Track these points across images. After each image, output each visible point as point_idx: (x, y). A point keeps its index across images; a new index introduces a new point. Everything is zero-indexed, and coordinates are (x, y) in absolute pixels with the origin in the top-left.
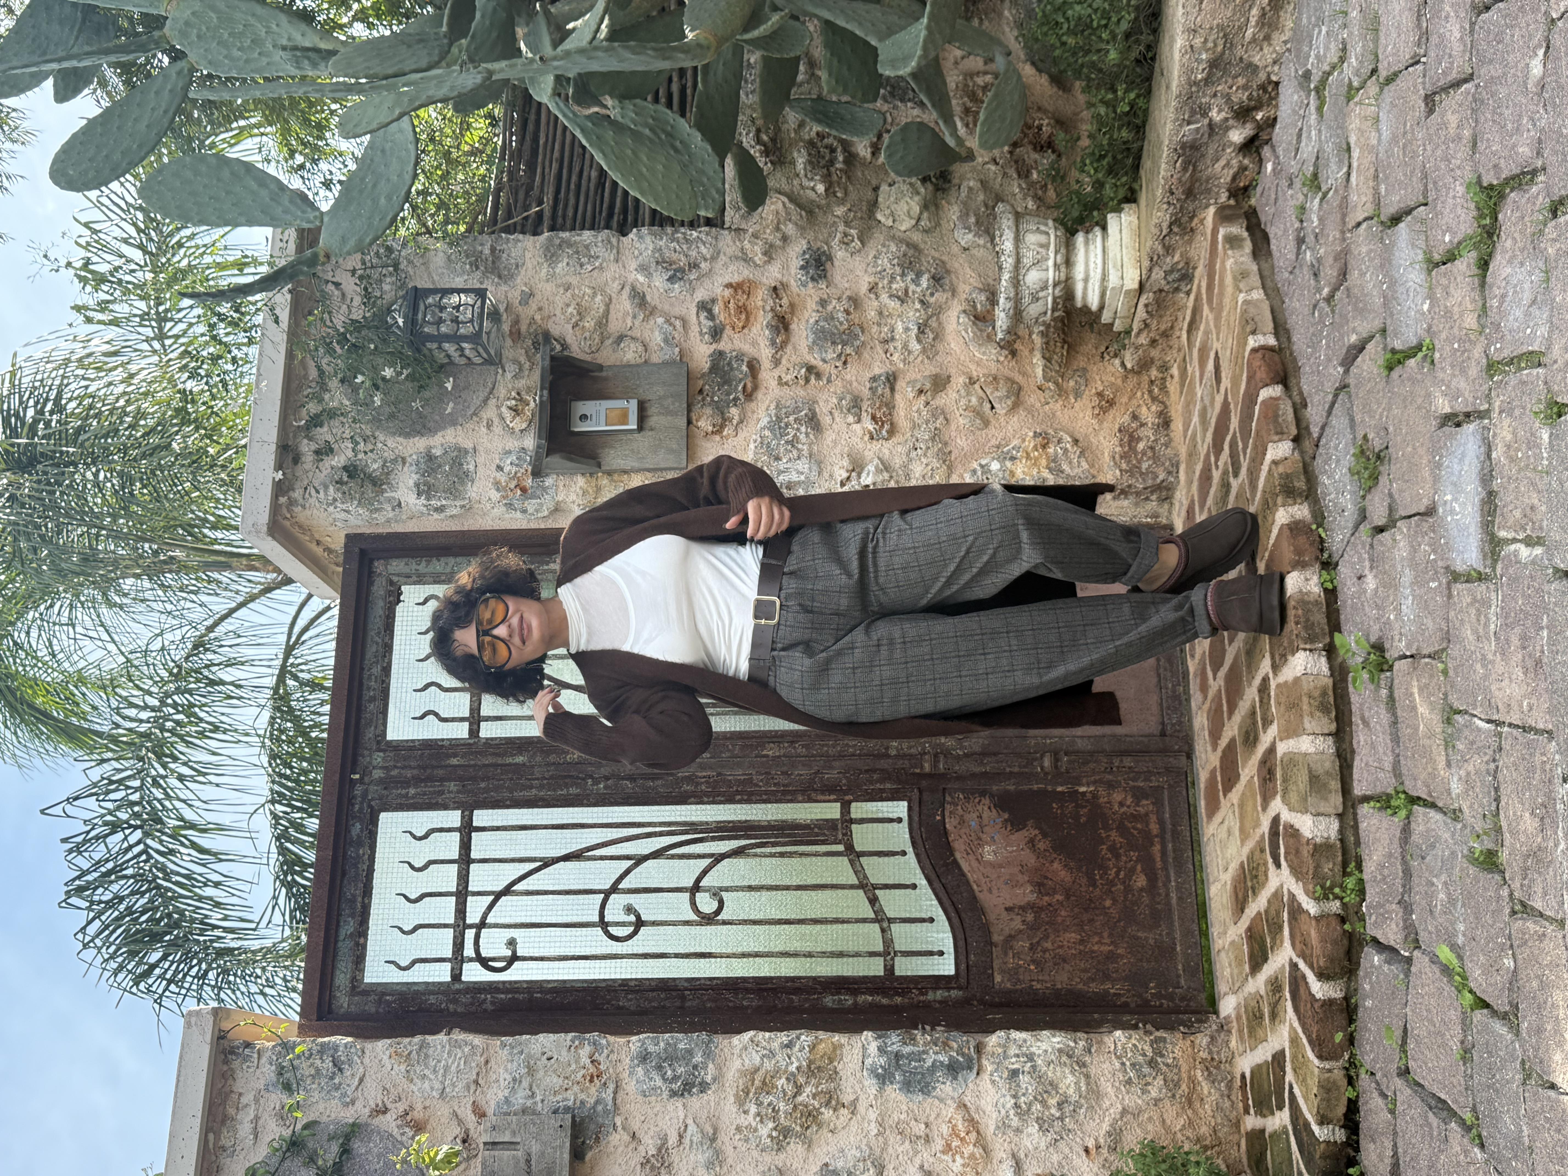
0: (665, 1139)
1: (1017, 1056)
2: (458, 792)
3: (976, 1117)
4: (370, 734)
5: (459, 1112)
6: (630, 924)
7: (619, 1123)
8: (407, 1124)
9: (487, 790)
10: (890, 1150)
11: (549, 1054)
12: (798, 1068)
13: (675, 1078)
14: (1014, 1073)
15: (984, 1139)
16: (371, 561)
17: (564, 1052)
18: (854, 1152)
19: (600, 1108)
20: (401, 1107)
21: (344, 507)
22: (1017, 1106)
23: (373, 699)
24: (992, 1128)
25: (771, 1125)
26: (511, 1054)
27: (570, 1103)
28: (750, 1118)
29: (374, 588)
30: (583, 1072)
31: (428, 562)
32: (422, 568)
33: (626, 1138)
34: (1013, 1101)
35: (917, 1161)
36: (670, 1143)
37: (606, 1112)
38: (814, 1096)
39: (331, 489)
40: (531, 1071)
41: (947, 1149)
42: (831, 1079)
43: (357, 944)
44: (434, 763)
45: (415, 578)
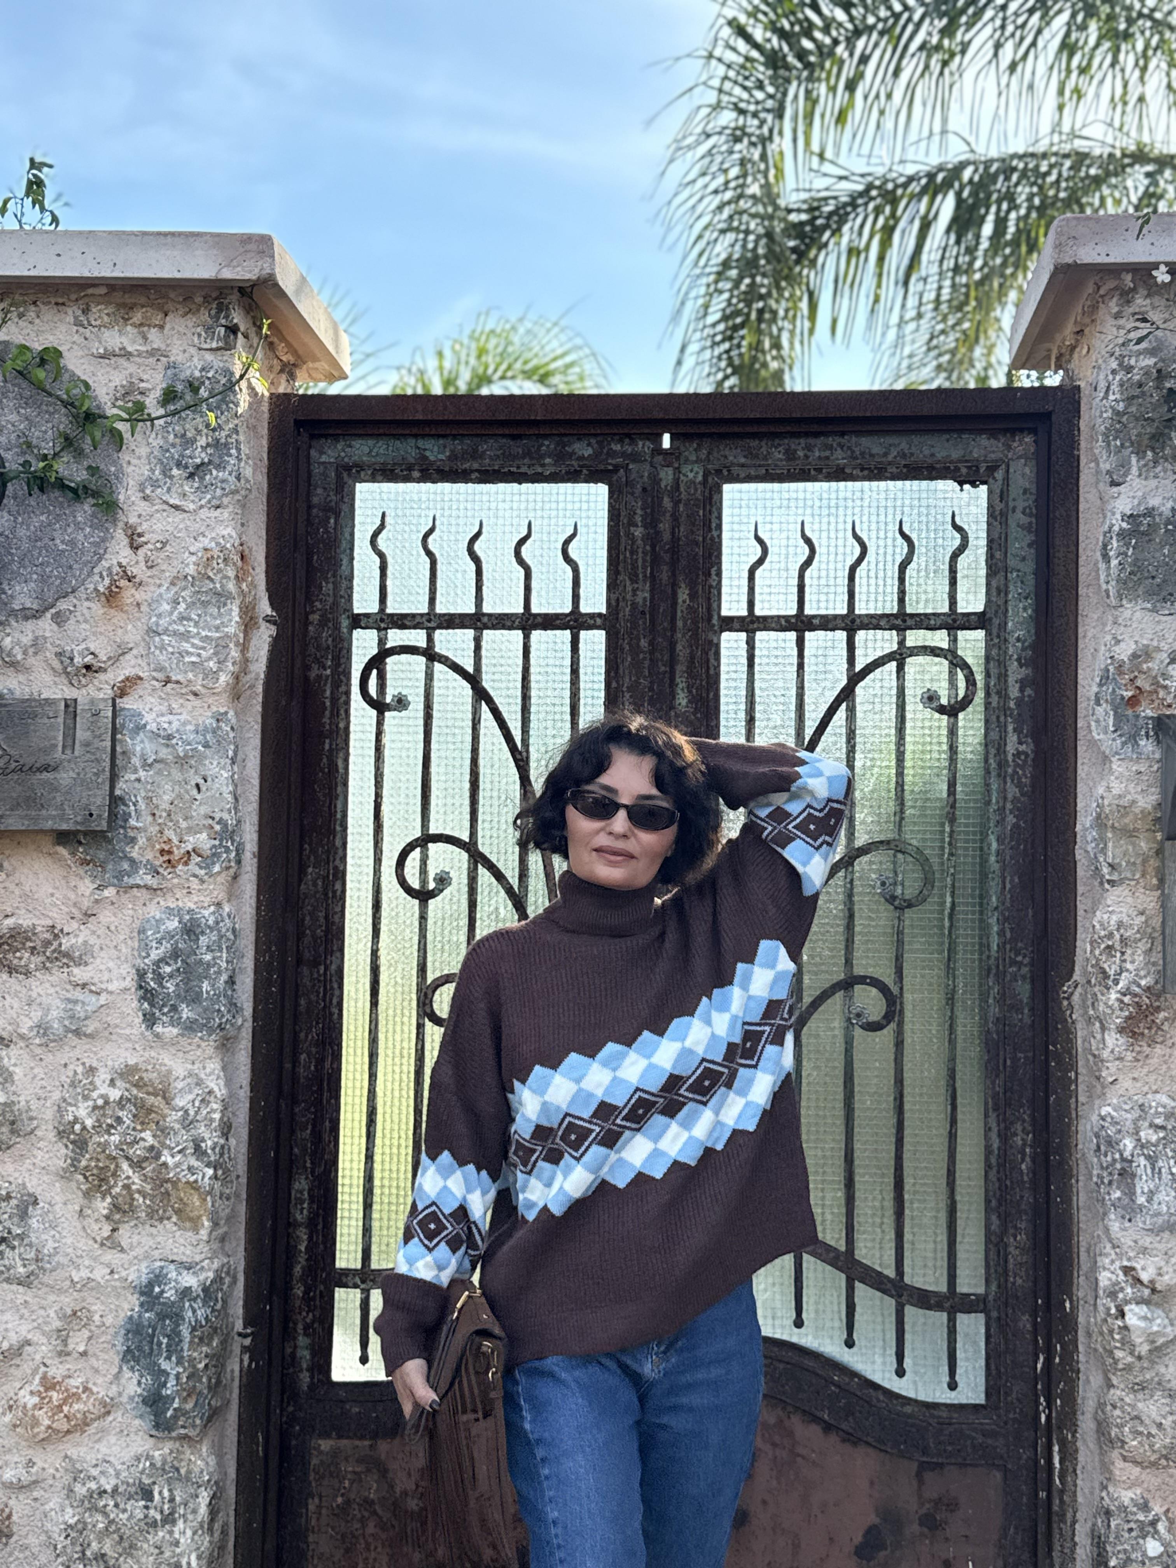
0: (80, 962)
1: (172, 1500)
2: (634, 605)
3: (91, 1430)
4: (734, 455)
5: (128, 657)
6: (424, 881)
7: (106, 893)
8: (113, 582)
9: (635, 650)
10: (52, 1298)
11: (203, 788)
12: (165, 1164)
13: (159, 978)
14: (147, 1494)
15: (59, 1440)
16: (1033, 431)
17: (203, 810)
18: (51, 1244)
19: (126, 866)
20: (139, 570)
21: (1115, 387)
22: (102, 1493)
23: (790, 455)
24: (73, 1452)
25: (89, 1123)
26: (206, 730)
27: (133, 822)
28: (104, 1089)
29: (984, 441)
30: (175, 841)
31: (1028, 528)
32: (1018, 518)
33: (86, 903)
34: (109, 1488)
35: (35, 1337)
36: (76, 971)
37: (120, 875)
38: (127, 1187)
39: (1150, 361)
40: (182, 761)
41: (49, 1384)
42: (151, 1214)
43: (410, 468)
44: (683, 562)
45: (999, 506)
